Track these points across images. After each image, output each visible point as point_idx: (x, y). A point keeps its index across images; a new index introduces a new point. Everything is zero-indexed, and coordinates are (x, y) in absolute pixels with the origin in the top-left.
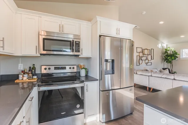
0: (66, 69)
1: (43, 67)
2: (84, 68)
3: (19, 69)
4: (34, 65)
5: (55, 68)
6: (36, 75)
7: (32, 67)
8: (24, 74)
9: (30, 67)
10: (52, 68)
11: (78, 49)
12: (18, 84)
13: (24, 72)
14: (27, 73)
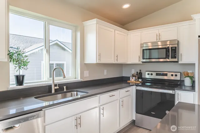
0: (167, 76)
1: (147, 73)
2: (188, 76)
3: (132, 73)
4: (140, 70)
5: (157, 74)
6: (141, 78)
7: (139, 72)
8: (133, 77)
9: (137, 72)
10: (154, 74)
11: (175, 55)
12: (129, 83)
13: (133, 76)
14: (135, 76)
